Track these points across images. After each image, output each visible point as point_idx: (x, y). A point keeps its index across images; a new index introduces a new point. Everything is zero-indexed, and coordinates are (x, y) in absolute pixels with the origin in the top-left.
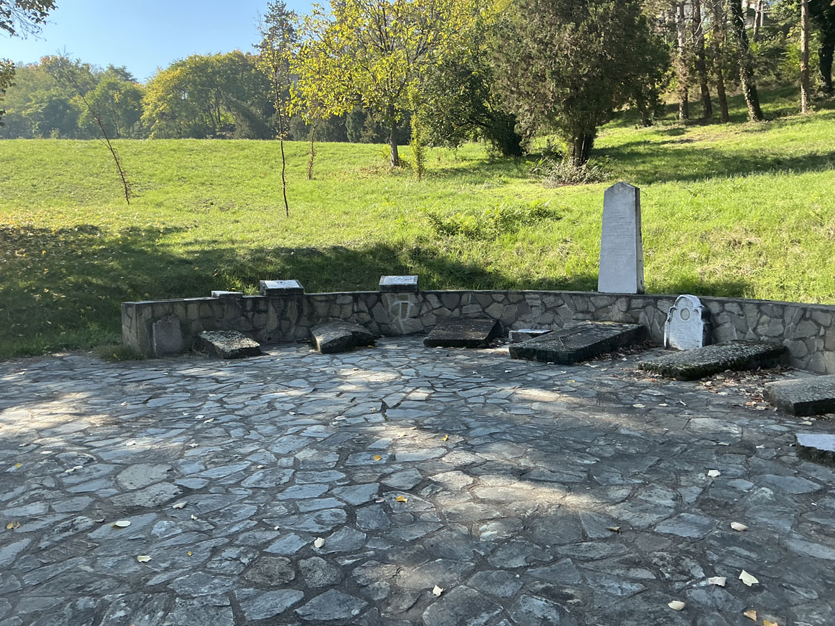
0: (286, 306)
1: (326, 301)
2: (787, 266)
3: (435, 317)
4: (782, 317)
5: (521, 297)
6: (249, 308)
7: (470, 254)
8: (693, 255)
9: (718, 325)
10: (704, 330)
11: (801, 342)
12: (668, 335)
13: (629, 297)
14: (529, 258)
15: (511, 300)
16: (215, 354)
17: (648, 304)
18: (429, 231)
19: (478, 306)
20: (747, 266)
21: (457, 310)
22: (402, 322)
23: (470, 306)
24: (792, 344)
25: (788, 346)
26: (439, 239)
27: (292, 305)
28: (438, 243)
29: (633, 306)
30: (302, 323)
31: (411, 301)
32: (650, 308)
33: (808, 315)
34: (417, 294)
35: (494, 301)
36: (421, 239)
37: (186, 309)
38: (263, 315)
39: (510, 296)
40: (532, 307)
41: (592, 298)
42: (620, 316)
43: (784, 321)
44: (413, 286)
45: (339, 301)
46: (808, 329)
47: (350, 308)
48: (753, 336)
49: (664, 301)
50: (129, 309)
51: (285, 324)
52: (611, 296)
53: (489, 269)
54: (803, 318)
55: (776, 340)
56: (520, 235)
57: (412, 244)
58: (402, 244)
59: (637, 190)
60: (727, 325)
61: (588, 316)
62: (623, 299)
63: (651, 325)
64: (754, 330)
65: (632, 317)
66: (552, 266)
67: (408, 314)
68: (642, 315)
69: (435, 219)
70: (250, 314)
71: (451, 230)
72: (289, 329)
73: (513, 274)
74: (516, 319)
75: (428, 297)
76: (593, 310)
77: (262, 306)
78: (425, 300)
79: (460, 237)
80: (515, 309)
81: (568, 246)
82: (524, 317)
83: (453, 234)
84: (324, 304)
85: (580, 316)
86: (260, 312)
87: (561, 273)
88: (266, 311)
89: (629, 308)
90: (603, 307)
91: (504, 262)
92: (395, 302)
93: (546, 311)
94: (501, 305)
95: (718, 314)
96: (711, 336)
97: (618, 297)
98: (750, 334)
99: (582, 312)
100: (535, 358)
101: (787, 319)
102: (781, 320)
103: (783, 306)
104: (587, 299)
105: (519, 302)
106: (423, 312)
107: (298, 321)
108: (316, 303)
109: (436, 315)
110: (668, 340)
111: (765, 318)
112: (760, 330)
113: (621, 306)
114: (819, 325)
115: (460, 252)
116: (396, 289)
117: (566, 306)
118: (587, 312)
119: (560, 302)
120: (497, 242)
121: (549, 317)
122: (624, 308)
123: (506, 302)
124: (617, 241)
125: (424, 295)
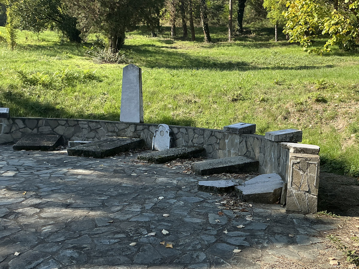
2: (211, 113)
3: (21, 133)
4: (203, 135)
5: (76, 123)
8: (170, 106)
9: (177, 139)
10: (170, 141)
11: (210, 146)
12: (154, 144)
13: (136, 125)
14: (82, 102)
15: (70, 124)
17: (145, 128)
18: (17, 81)
19: (49, 127)
20: (193, 113)
21: (35, 130)
23: (44, 127)
24: (207, 147)
25: (205, 148)
26: (24, 87)
28: (24, 90)
29: (138, 129)
31: (4, 123)
32: (146, 130)
33: (213, 134)
34: (8, 119)
35: (59, 125)
36: (12, 87)
39: (69, 122)
40: (82, 128)
41: (116, 125)
42: (131, 134)
43: (204, 137)
44: (6, 114)
46: (213, 140)
48: (192, 144)
49: (153, 127)
52: (127, 123)
53: (58, 107)
54: (211, 135)
55: (201, 145)
56: (78, 88)
59: (140, 69)
60: (180, 139)
61: (115, 134)
62: (133, 125)
63: (146, 139)
64: (192, 141)
65: (137, 135)
66: (96, 107)
67: (2, 131)
68: (142, 134)
69: (22, 75)
71: (34, 82)
73: (73, 110)
74: (73, 135)
75: (17, 121)
76: (117, 131)
78: (14, 123)
79: (39, 87)
80: (72, 129)
81: (105, 96)
82: (78, 134)
83: (34, 85)
85: (110, 134)
87: (101, 111)
89: (136, 130)
90: (122, 129)
91: (67, 103)
93: (91, 131)
94: (64, 127)
95: (177, 133)
96: (173, 143)
97: (130, 124)
98: (190, 143)
99: (111, 132)
100: (82, 155)
101: (205, 136)
102: (203, 136)
103: (204, 130)
104: (114, 125)
105: (75, 125)
106: (12, 130)
109: (22, 132)
110: (154, 146)
111: (196, 135)
112: (194, 141)
113: (132, 129)
114: (217, 138)
115: (39, 96)
117: (102, 128)
118: (114, 132)
119: (99, 126)
120: (63, 91)
121: (92, 134)
122: (133, 130)
123: (67, 125)
124: (130, 95)
125: (13, 119)
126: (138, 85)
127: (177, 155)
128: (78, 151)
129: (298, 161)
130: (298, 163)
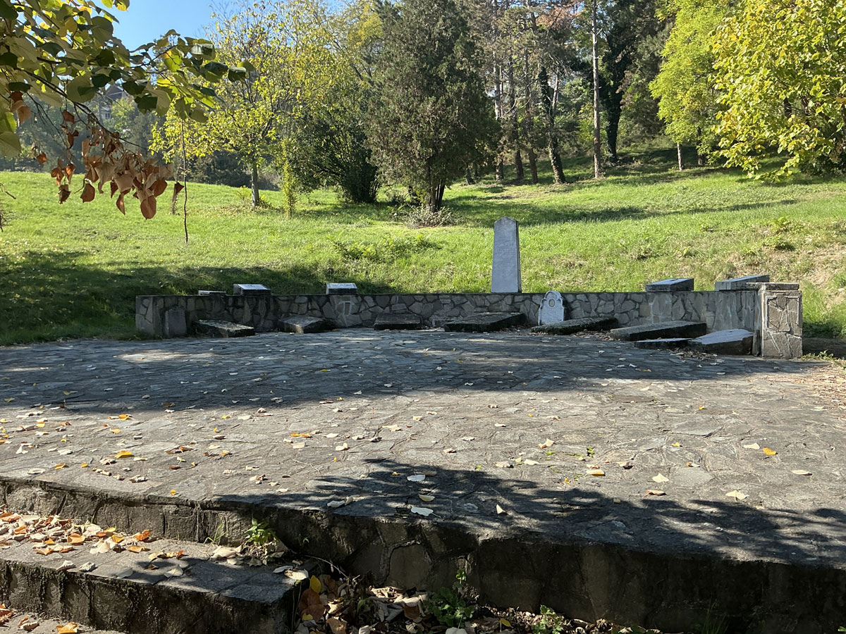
0: (257, 304)
1: (288, 300)
2: (607, 279)
3: (371, 313)
4: (613, 300)
5: (436, 297)
6: (230, 304)
7: (377, 274)
8: (543, 273)
9: (573, 310)
10: (564, 312)
11: (625, 314)
12: (541, 318)
13: (513, 295)
14: (422, 276)
15: (429, 300)
17: (526, 299)
18: (336, 255)
19: (404, 305)
20: (580, 280)
21: (388, 308)
22: (345, 317)
23: (398, 305)
24: (620, 317)
25: (617, 318)
26: (346, 262)
27: (262, 303)
28: (347, 265)
29: (516, 301)
30: (268, 317)
31: (353, 301)
32: (527, 302)
33: (629, 297)
34: (357, 296)
35: (416, 301)
36: (332, 262)
37: (186, 302)
38: (240, 310)
39: (428, 297)
40: (444, 304)
41: (487, 297)
42: (508, 308)
43: (614, 303)
45: (297, 301)
46: (629, 306)
47: (305, 306)
48: (596, 314)
49: (537, 296)
50: (145, 301)
51: (256, 317)
52: (500, 294)
54: (626, 299)
55: (610, 315)
56: (414, 257)
57: (325, 265)
58: (316, 265)
59: (516, 223)
60: (578, 309)
61: (485, 309)
62: (509, 296)
63: (528, 313)
64: (596, 310)
65: (515, 308)
66: (442, 282)
67: (350, 311)
68: (522, 306)
69: (341, 246)
70: (231, 309)
71: (356, 255)
72: (259, 321)
73: (412, 288)
74: (433, 314)
75: (366, 298)
76: (488, 305)
77: (240, 303)
78: (363, 301)
79: (365, 261)
80: (431, 306)
81: (451, 267)
82: (438, 312)
83: (357, 258)
84: (286, 303)
85: (479, 309)
86: (238, 307)
87: (449, 287)
88: (243, 307)
89: (513, 302)
90: (495, 303)
91: (403, 279)
92: (339, 302)
93: (454, 307)
94: (421, 304)
95: (572, 302)
96: (568, 314)
97: (506, 295)
98: (593, 313)
99: (480, 307)
101: (616, 301)
102: (612, 302)
103: (614, 294)
104: (484, 298)
105: (435, 301)
106: (361, 310)
107: (266, 316)
108: (280, 302)
109: (371, 312)
110: (541, 321)
111: (602, 302)
112: (600, 310)
113: (509, 300)
114: (636, 302)
115: (367, 272)
116: (341, 292)
117: (469, 303)
118: (485, 307)
119: (465, 300)
120: (395, 264)
121: (457, 311)
122: (510, 302)
123: (425, 301)
124: (504, 257)
125: (362, 296)
126: (515, 243)
127: (583, 326)
128: (458, 325)
129: (775, 296)
130: (775, 299)
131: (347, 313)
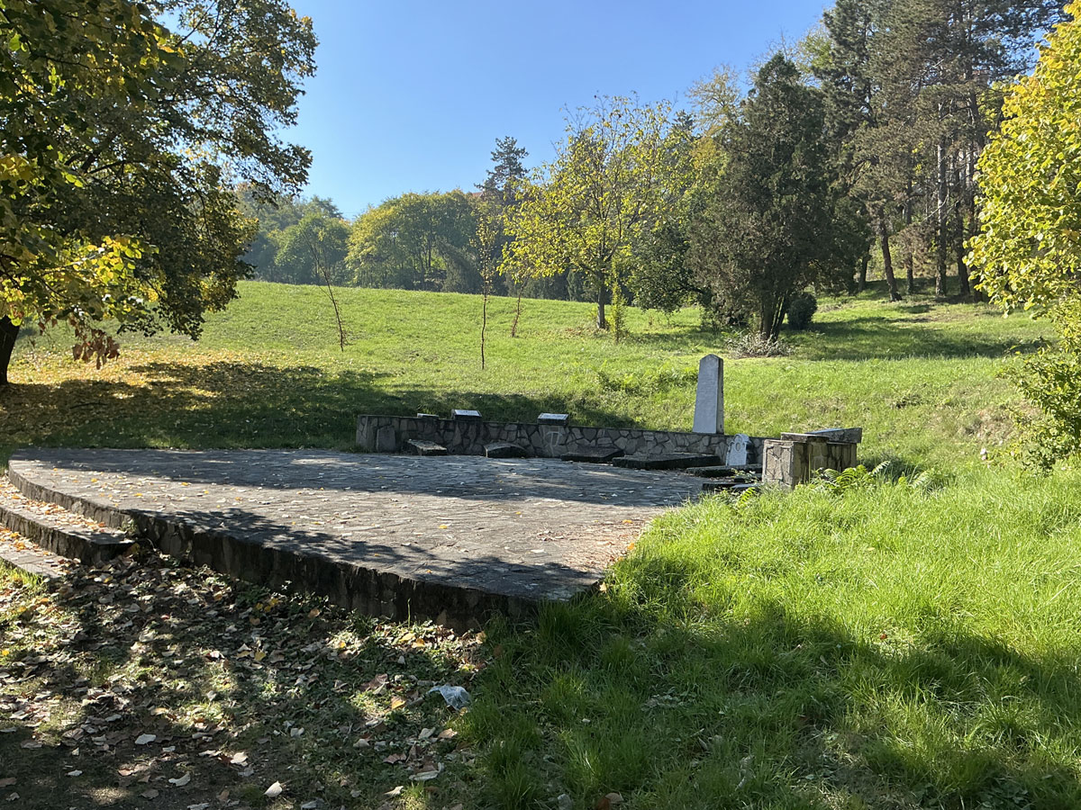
0: (468, 429)
1: (498, 427)
3: (577, 446)
5: (640, 433)
6: (442, 427)
7: (622, 406)
10: (747, 458)
12: (728, 461)
13: (710, 436)
14: (672, 412)
15: (633, 436)
16: (415, 452)
17: (721, 441)
18: (596, 384)
19: (610, 439)
21: (594, 441)
22: (552, 447)
23: (603, 439)
26: (603, 393)
27: (472, 428)
28: (602, 396)
29: (713, 442)
30: (478, 442)
31: (561, 432)
32: (722, 443)
34: (565, 427)
35: (621, 436)
36: (587, 393)
37: (400, 422)
38: (451, 433)
39: (632, 433)
40: (647, 441)
41: (687, 436)
42: (705, 449)
44: (562, 420)
45: (507, 428)
47: (514, 434)
50: (364, 419)
51: (466, 442)
52: (699, 434)
53: (638, 419)
56: (671, 393)
57: (579, 397)
58: (571, 395)
59: (720, 361)
61: (684, 449)
62: (707, 437)
65: (711, 449)
66: (686, 421)
67: (557, 442)
68: (717, 448)
69: (604, 379)
70: (442, 432)
71: (615, 387)
72: (469, 445)
73: (656, 425)
74: (636, 450)
75: (574, 430)
76: (687, 444)
77: (451, 427)
78: (571, 432)
79: (621, 393)
80: (635, 442)
82: (641, 449)
83: (616, 390)
84: (495, 429)
85: (679, 449)
86: (449, 431)
88: (454, 431)
89: (710, 443)
90: (693, 443)
91: (651, 414)
92: (548, 432)
93: (657, 445)
94: (626, 439)
97: (704, 435)
99: (680, 446)
104: (684, 437)
105: (639, 437)
106: (568, 441)
107: (475, 440)
108: (490, 428)
109: (578, 444)
110: (728, 465)
113: (705, 441)
115: (618, 405)
116: (549, 422)
117: (670, 441)
119: (667, 438)
120: (650, 398)
121: (659, 449)
122: (707, 444)
123: (629, 437)
124: (706, 395)
125: (570, 428)
126: (716, 382)
129: (772, 445)
130: (772, 448)
131: (554, 443)
